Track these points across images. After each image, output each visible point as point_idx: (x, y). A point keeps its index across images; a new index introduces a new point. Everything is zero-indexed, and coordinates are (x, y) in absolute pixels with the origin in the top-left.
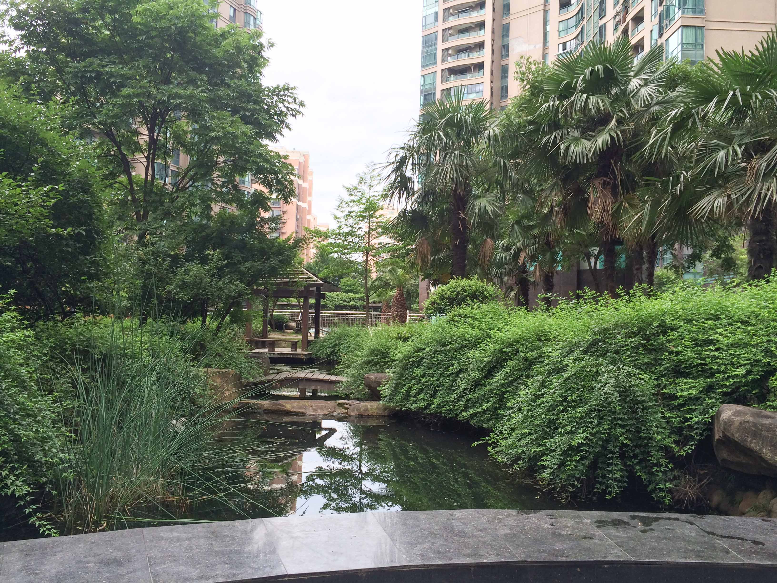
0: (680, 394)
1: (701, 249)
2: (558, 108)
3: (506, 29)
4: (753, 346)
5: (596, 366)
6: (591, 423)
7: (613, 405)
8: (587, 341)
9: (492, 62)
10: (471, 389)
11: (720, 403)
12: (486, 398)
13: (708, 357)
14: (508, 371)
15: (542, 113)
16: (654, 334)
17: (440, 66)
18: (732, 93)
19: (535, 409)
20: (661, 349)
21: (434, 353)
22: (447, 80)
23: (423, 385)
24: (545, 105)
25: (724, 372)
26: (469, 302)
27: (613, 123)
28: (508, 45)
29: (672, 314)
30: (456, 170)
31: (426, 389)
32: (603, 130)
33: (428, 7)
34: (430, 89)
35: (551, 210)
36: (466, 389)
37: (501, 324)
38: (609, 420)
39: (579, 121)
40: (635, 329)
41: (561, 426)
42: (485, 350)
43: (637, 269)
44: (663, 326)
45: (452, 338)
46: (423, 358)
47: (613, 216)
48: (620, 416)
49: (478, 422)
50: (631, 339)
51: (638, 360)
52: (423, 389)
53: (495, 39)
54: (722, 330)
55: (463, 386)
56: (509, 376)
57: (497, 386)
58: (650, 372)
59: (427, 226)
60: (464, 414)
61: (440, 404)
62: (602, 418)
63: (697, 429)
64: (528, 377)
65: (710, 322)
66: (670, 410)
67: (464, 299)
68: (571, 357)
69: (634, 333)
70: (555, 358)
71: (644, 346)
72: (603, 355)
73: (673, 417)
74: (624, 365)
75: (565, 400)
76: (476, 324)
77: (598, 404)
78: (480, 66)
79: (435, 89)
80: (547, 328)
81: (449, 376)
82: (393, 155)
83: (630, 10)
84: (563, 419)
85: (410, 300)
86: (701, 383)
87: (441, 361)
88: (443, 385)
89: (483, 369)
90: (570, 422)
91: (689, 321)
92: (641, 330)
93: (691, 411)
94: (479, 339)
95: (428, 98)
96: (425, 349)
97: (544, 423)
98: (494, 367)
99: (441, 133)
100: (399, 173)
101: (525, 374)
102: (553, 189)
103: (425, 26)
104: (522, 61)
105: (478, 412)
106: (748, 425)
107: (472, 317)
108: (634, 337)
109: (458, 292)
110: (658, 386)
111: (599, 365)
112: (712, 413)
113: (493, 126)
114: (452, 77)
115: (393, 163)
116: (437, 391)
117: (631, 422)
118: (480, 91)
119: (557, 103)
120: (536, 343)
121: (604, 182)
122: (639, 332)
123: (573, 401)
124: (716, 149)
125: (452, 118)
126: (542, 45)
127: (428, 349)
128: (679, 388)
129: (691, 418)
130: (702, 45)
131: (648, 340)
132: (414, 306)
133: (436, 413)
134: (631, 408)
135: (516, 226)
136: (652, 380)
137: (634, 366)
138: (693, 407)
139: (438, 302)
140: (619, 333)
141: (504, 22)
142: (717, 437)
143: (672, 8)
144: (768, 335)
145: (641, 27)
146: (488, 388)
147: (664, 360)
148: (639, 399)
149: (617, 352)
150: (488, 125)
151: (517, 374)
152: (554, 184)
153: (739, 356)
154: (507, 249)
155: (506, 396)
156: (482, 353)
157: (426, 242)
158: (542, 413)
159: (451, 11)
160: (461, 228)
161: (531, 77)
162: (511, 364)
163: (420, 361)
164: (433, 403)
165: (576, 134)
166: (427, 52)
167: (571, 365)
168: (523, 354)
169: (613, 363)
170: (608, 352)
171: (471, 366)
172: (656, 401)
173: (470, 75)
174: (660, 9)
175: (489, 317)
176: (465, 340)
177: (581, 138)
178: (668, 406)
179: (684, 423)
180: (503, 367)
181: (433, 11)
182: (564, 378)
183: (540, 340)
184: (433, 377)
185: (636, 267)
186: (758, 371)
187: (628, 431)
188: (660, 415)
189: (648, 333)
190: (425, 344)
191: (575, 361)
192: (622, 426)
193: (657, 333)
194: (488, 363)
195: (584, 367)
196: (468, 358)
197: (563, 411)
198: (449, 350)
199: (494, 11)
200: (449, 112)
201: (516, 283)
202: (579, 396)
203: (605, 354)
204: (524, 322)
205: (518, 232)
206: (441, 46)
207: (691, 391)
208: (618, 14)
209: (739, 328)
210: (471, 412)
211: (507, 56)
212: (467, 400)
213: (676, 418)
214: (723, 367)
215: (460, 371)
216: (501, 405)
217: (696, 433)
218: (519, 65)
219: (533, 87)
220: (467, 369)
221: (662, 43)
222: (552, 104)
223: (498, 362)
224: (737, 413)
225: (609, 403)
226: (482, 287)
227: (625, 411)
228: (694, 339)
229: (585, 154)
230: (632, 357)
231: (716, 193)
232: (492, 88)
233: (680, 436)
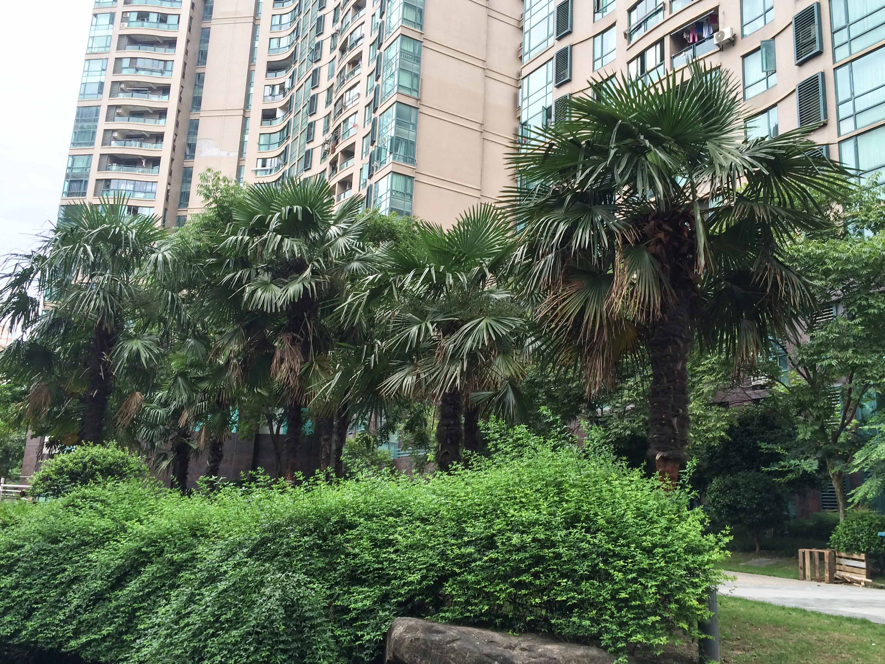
0: (353, 606)
1: (395, 420)
2: (247, 243)
3: (194, 127)
4: (431, 548)
5: (261, 574)
6: (246, 650)
7: (276, 625)
8: (254, 540)
9: (172, 160)
10: (88, 606)
11: (394, 615)
12: (108, 619)
13: (386, 561)
14: (146, 579)
15: (227, 246)
16: (332, 532)
17: (98, 150)
18: (427, 269)
19: (176, 634)
20: (338, 550)
21: (38, 554)
22: (107, 169)
23: (13, 601)
24: (232, 238)
25: (401, 578)
26: (100, 479)
27: (308, 272)
28: (195, 145)
29: (353, 508)
30: (105, 299)
31: (17, 607)
32: (297, 278)
33: (90, 73)
34: (81, 175)
35: (228, 363)
36: (79, 606)
37: (142, 513)
38: (269, 645)
39: (271, 262)
40: (311, 526)
41: (208, 655)
42: (115, 550)
43: (326, 440)
44: (342, 522)
45: (68, 531)
46: (19, 560)
47: (300, 378)
48: (283, 638)
49: (92, 655)
50: (306, 539)
51: (311, 564)
52: (12, 608)
53: (180, 133)
54: (402, 528)
55: (75, 602)
56: (146, 586)
57: (128, 601)
58: (323, 579)
59: (50, 367)
60: (73, 643)
61: (36, 629)
62: (260, 643)
63: (368, 648)
64: (173, 586)
65: (391, 519)
66: (341, 626)
67: (92, 476)
68: (231, 562)
69: (310, 530)
70: (211, 563)
71: (319, 547)
72: (271, 559)
73: (343, 636)
74: (294, 572)
75: (217, 621)
76: (108, 511)
77: (258, 625)
78: (155, 162)
79: (88, 176)
80: (205, 519)
81: (56, 587)
82: (14, 262)
83: (340, 141)
84: (212, 645)
85: (8, 461)
86: (377, 591)
87: (47, 564)
88: (45, 601)
89: (109, 577)
90: (221, 650)
91: (369, 517)
92: (317, 526)
93: (363, 627)
94: (109, 533)
95: (75, 185)
96: (23, 546)
97: (187, 652)
98: (126, 574)
99: (89, 248)
100: (16, 290)
101: (168, 582)
102: (232, 337)
103: (83, 94)
104: (209, 174)
105: (95, 640)
106: (418, 643)
107: (102, 501)
108: (310, 536)
109: (85, 465)
110: (331, 596)
111: (265, 572)
112: (384, 628)
113: (163, 249)
114: (115, 167)
115: (10, 275)
116: (34, 609)
117: (295, 645)
118: (151, 192)
119: (247, 238)
120: (189, 540)
121: (294, 338)
122: (316, 529)
123: (227, 621)
124: (409, 323)
125: (107, 231)
126: (237, 154)
127: (27, 547)
128: (352, 598)
129: (363, 636)
130: (411, 196)
131: (325, 539)
132: (14, 471)
133: (28, 642)
134: (297, 626)
135: (180, 379)
136: (324, 590)
137: (305, 574)
138: (366, 622)
139: (54, 477)
140: (292, 530)
141: (193, 117)
142: (387, 658)
143: (383, 151)
144: (445, 536)
145: (350, 162)
146: (114, 603)
147: (339, 564)
148: (307, 614)
149: (287, 555)
150: (155, 246)
151: (157, 583)
152: (236, 331)
153: (416, 560)
154: (165, 404)
155: (138, 614)
156: (111, 554)
157: (46, 390)
158: (185, 640)
159: (123, 86)
160: (102, 374)
161: (218, 195)
162: (151, 569)
163: (13, 565)
164: (25, 628)
165: (266, 277)
166: (82, 128)
167: (230, 573)
168: (169, 556)
169: (282, 570)
170: (277, 555)
171: (92, 573)
172: (327, 616)
173: (141, 170)
174: (372, 149)
175: (126, 501)
176: (88, 534)
177: (271, 282)
178: (339, 621)
179: (355, 642)
180: (139, 573)
181: (97, 79)
182: (219, 590)
183: (194, 535)
184: (30, 589)
185: (325, 437)
186: (433, 576)
187: (291, 657)
188: (329, 634)
189: (325, 531)
190: (25, 540)
191: (235, 566)
192: (284, 651)
193: (336, 530)
194: (118, 567)
195: (246, 575)
196: (88, 561)
197: (214, 635)
198: (61, 549)
199: (180, 100)
200: (104, 222)
201: (172, 449)
202: (236, 614)
203: (274, 557)
204: (176, 510)
205: (181, 386)
206: (102, 125)
207: (365, 602)
208: (327, 142)
209: (418, 526)
210: (84, 639)
211: (193, 157)
212: (80, 622)
213: (346, 636)
214: (400, 573)
215: (75, 580)
216: (129, 628)
217: (366, 654)
218: (204, 178)
219: (221, 207)
220: (86, 576)
221: (371, 185)
222: (240, 238)
223: (132, 566)
224: (409, 629)
225: (272, 622)
226: (123, 458)
227: (289, 631)
228: (373, 540)
229: (274, 302)
230: (305, 561)
231: (407, 370)
232: (168, 191)
233: (350, 658)
